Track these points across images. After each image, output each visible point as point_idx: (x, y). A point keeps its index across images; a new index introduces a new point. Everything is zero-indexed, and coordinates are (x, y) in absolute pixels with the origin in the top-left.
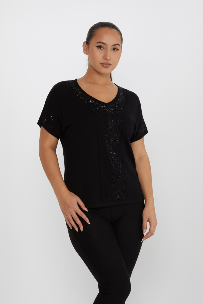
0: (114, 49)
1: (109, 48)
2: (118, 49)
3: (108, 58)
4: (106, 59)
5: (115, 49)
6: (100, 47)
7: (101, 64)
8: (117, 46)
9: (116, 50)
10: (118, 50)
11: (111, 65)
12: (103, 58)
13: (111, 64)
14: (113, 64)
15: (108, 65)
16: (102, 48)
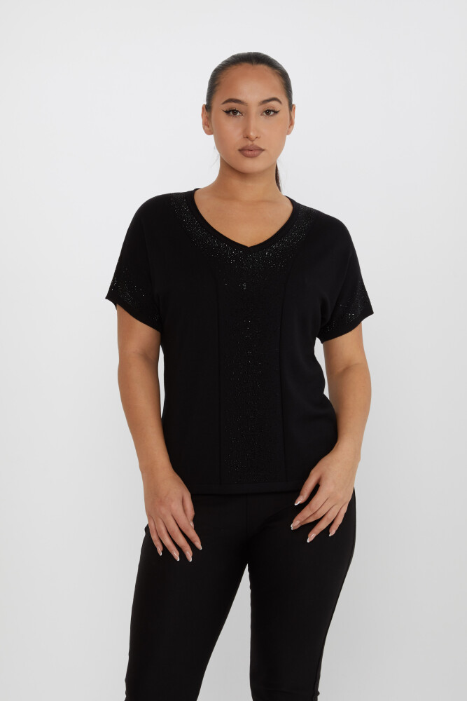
0: (268, 112)
1: (255, 110)
2: (277, 109)
3: (252, 134)
4: (247, 137)
5: (270, 111)
6: (232, 112)
7: (240, 150)
8: (274, 104)
9: (272, 113)
10: (276, 112)
11: (263, 150)
12: (242, 136)
13: (263, 147)
14: (267, 148)
15: (256, 150)
16: (238, 114)
